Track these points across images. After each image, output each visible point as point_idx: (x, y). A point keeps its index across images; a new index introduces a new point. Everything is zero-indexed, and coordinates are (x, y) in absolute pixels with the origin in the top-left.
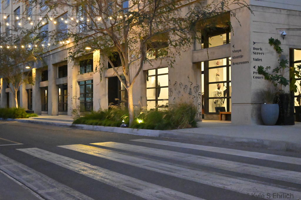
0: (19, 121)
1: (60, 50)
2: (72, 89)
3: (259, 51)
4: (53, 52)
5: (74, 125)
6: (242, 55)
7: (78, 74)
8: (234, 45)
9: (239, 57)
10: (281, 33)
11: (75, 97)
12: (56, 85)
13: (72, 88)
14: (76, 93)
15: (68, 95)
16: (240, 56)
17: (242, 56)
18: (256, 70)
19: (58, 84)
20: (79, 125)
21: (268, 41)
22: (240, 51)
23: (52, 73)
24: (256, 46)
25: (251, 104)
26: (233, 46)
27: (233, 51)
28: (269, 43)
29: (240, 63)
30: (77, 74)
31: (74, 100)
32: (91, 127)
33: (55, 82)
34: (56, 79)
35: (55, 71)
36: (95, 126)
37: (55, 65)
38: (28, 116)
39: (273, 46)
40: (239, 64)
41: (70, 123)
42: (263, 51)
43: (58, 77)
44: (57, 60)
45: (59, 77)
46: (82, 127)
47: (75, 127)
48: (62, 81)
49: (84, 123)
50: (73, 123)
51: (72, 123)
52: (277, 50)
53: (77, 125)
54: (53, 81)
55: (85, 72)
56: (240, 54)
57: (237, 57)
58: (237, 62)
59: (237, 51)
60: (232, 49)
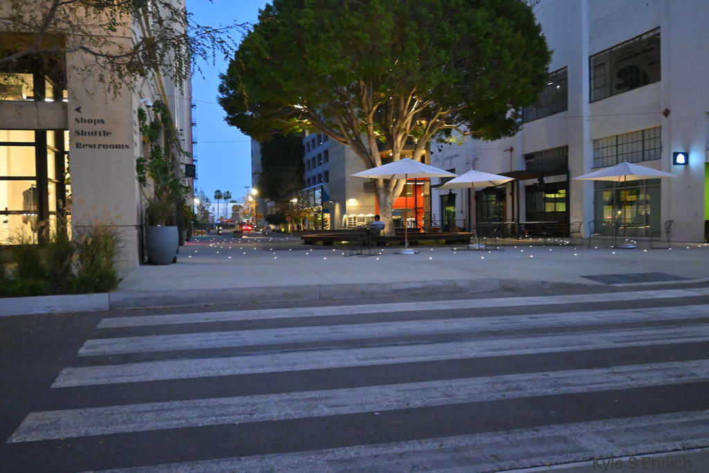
6: (109, 131)
8: (79, 108)
9: (98, 134)
10: (141, 101)
16: (100, 133)
17: (106, 134)
22: (102, 122)
25: (134, 228)
26: (78, 110)
27: (76, 120)
28: (138, 114)
29: (101, 147)
39: (139, 123)
40: (99, 147)
56: (99, 127)
57: (91, 134)
58: (92, 143)
59: (90, 121)
60: (73, 115)
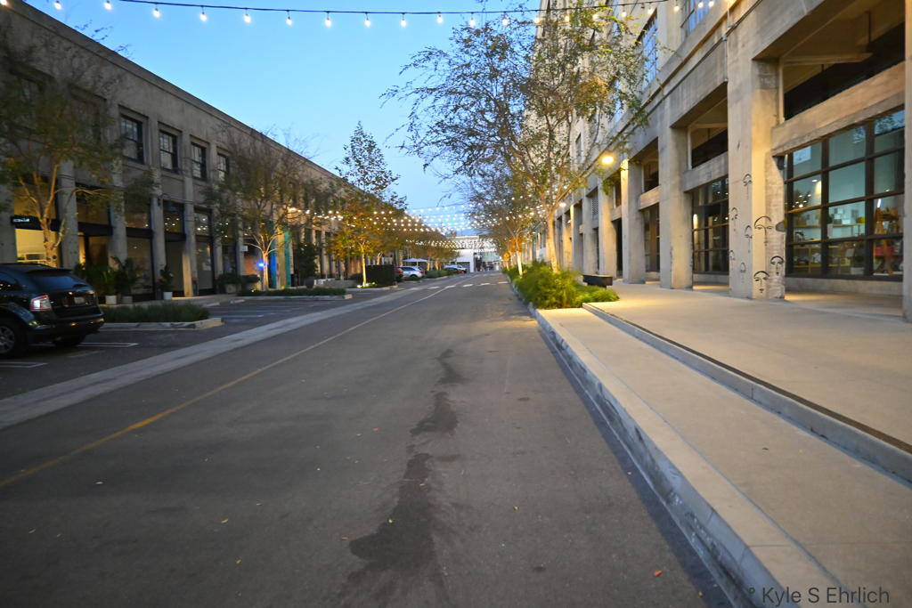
2: (749, 197)
7: (778, 124)
11: (762, 222)
12: (686, 192)
13: (748, 183)
14: (768, 204)
15: (731, 214)
19: (689, 187)
23: (670, 157)
30: (773, 123)
31: (758, 235)
33: (682, 183)
34: (682, 172)
35: (678, 147)
37: (679, 125)
43: (690, 166)
45: (694, 167)
48: (706, 173)
54: (675, 180)
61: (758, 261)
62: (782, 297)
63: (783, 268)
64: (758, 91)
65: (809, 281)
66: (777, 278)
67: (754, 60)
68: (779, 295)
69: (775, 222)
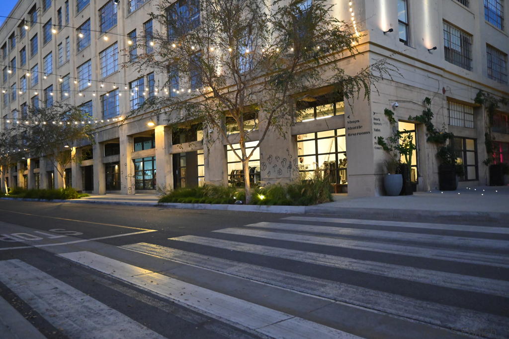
0: (72, 202)
1: (109, 127)
2: (126, 168)
3: (378, 122)
4: (99, 130)
5: (160, 204)
6: (360, 126)
7: (133, 152)
10: (392, 104)
11: (130, 175)
12: (103, 164)
13: (126, 165)
14: (131, 171)
15: (121, 173)
16: (358, 127)
18: (376, 141)
19: (105, 162)
20: (169, 204)
21: (383, 112)
22: (358, 121)
23: (98, 151)
24: (376, 116)
25: (374, 176)
26: (348, 117)
27: (348, 122)
28: (385, 114)
30: (131, 151)
31: (129, 179)
32: (190, 205)
33: (102, 161)
34: (102, 157)
35: (101, 149)
36: (196, 205)
37: (101, 143)
38: (79, 196)
39: (388, 117)
40: (357, 135)
41: (156, 202)
42: (381, 122)
44: (106, 137)
45: (106, 156)
46: (174, 206)
47: (163, 206)
48: (111, 159)
49: (176, 201)
50: (159, 202)
51: (157, 202)
52: (390, 121)
53: (165, 204)
54: (100, 159)
55: (143, 149)
56: (357, 124)
57: (355, 128)
58: (354, 133)
59: (353, 122)
60: (347, 120)
61: (129, 185)
62: (134, 194)
63: (135, 187)
64: (128, 143)
65: (140, 191)
66: (133, 189)
67: (128, 136)
68: (134, 193)
69: (133, 175)
